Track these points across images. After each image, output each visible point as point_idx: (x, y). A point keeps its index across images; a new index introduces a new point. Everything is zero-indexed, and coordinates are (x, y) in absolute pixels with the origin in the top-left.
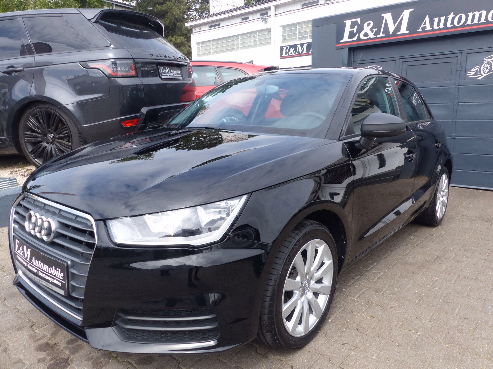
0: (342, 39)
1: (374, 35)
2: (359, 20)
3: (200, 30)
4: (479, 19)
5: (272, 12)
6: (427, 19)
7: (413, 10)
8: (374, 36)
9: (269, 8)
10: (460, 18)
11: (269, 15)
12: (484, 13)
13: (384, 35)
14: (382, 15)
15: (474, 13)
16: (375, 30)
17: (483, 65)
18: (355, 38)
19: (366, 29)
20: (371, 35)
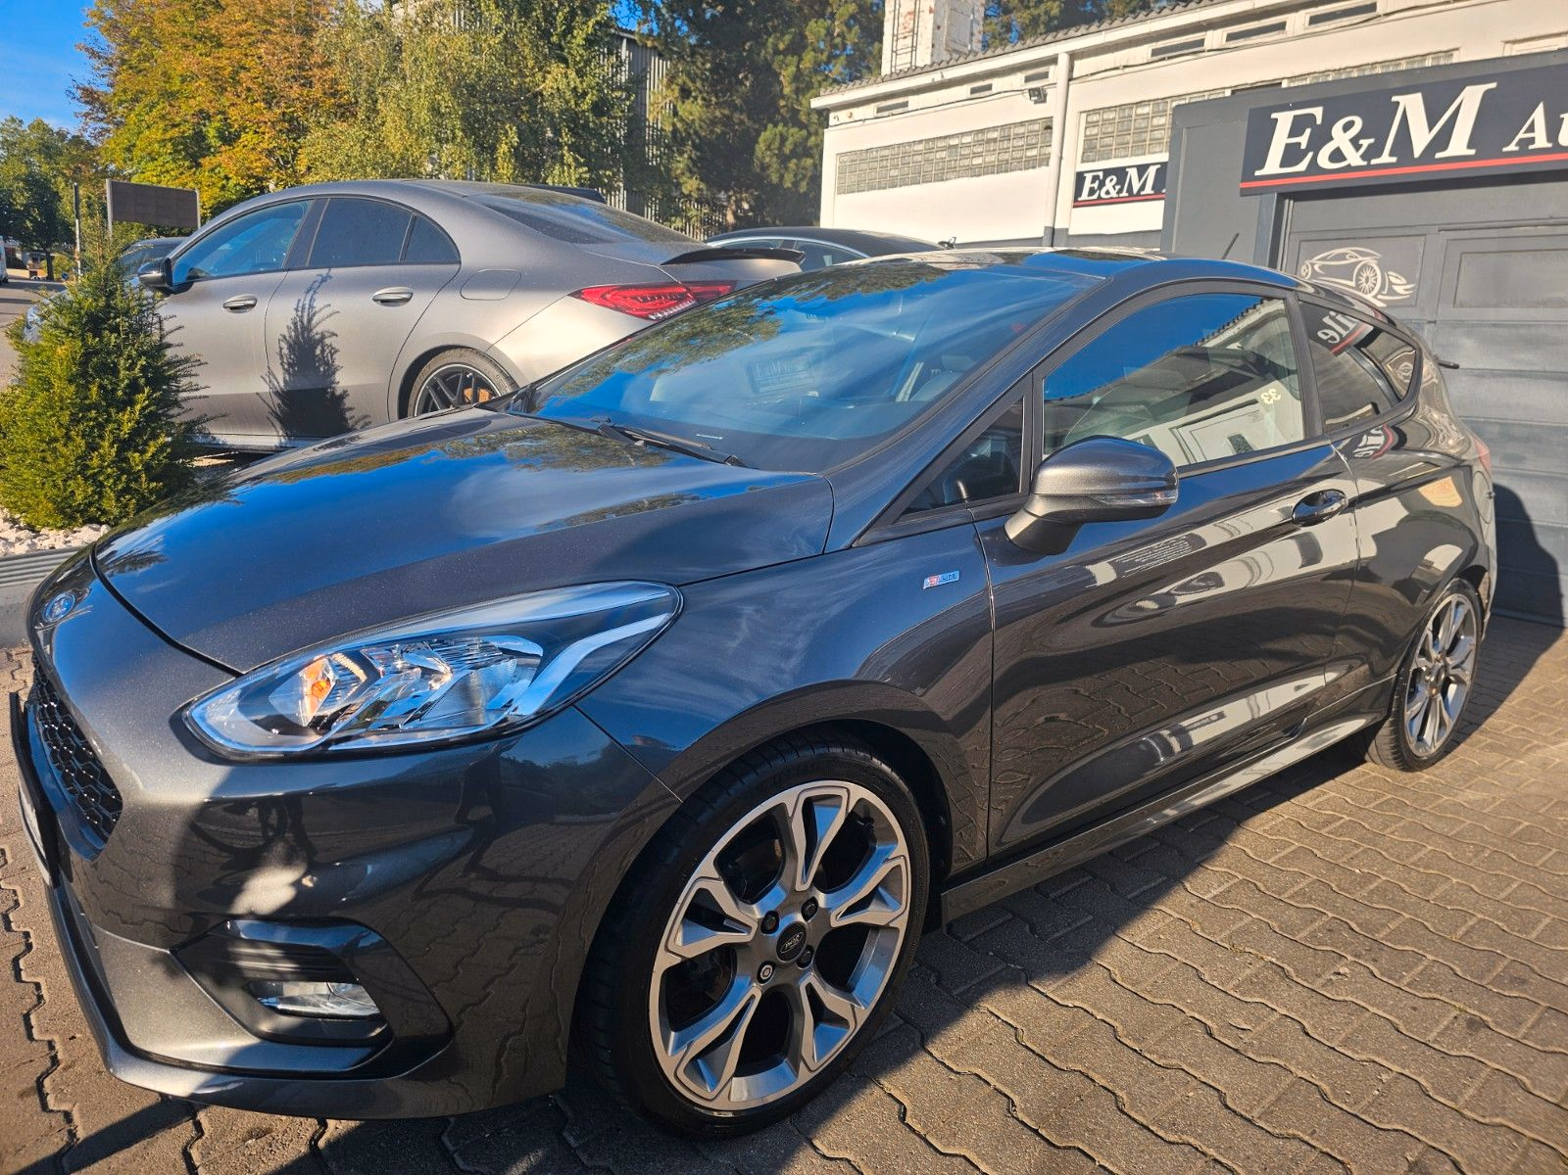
0: (1262, 167)
1: (1363, 157)
2: (1318, 112)
3: (848, 118)
7: (1493, 85)
9: (1053, 60)
11: (1051, 79)
13: (1394, 160)
16: (1365, 143)
18: (1302, 167)
19: (1340, 138)
20: (1354, 158)
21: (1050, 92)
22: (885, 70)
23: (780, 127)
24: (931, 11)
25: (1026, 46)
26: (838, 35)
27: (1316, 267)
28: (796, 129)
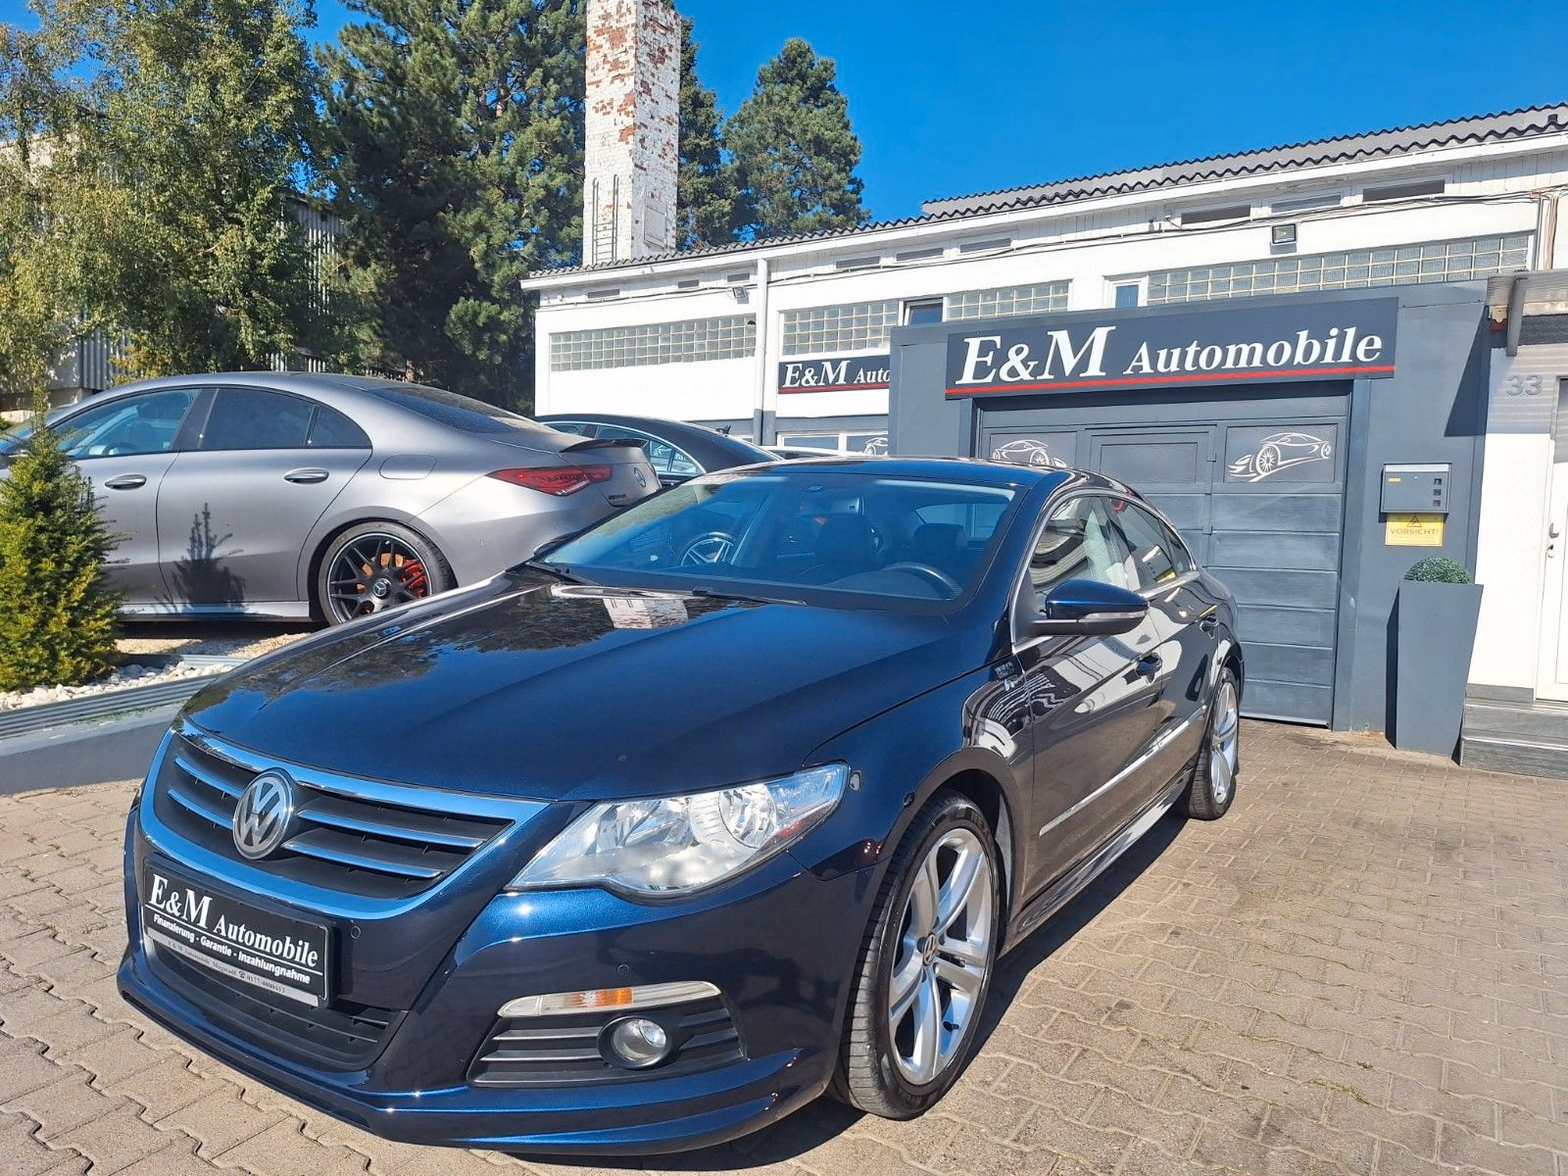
0: (961, 378)
1: (1031, 374)
2: (997, 339)
3: (561, 301)
4: (1250, 360)
5: (759, 277)
6: (1144, 350)
7: (1114, 328)
8: (1031, 376)
9: (754, 265)
10: (1212, 352)
11: (752, 279)
12: (1259, 347)
13: (1052, 377)
14: (1049, 333)
15: (1239, 346)
16: (1032, 364)
17: (1261, 453)
18: (989, 379)
19: (1015, 360)
20: (1025, 375)
21: (752, 293)
22: (587, 260)
23: (471, 301)
24: (629, 206)
25: (728, 250)
26: (527, 216)
27: (1003, 454)
28: (489, 304)
